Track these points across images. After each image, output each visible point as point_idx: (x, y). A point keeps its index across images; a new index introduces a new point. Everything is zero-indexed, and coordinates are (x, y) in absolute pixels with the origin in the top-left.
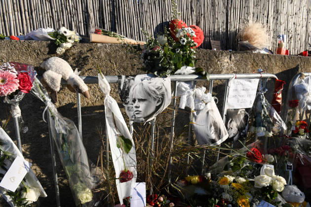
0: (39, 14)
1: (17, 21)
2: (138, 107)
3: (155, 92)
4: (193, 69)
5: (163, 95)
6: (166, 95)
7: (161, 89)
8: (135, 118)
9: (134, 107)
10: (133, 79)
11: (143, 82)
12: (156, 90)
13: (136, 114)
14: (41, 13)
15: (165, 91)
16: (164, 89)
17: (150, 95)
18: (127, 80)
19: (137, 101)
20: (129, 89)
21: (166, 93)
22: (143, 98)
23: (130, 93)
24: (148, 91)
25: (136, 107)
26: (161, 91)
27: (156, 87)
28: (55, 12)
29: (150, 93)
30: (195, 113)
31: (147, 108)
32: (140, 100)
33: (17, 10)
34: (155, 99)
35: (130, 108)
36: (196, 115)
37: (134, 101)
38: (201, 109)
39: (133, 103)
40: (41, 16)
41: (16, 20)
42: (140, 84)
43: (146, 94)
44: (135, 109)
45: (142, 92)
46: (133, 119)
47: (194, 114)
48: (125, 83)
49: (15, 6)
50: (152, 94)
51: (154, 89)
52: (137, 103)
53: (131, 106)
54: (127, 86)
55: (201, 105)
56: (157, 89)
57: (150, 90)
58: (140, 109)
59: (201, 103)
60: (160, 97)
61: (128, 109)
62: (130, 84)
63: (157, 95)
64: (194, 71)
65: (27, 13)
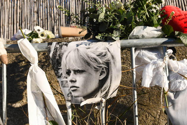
0: (28, 24)
1: (10, 31)
2: (75, 81)
3: (95, 60)
4: (157, 31)
5: (108, 64)
6: (112, 63)
7: (105, 55)
8: (72, 96)
9: (68, 82)
10: (66, 45)
11: (79, 47)
12: (97, 58)
13: (73, 91)
14: (29, 23)
15: (111, 59)
16: (109, 56)
17: (89, 64)
18: (58, 46)
19: (72, 72)
20: (60, 57)
21: (112, 61)
22: (80, 69)
23: (62, 63)
24: (86, 58)
25: (72, 81)
26: (106, 59)
27: (98, 53)
28: (41, 20)
29: (89, 61)
30: (172, 95)
31: (86, 83)
32: (76, 72)
33: (11, 23)
34: (96, 70)
35: (64, 82)
36: (173, 98)
37: (68, 73)
38: (181, 89)
39: (67, 75)
40: (29, 25)
41: (8, 31)
42: (75, 50)
43: (83, 62)
44: (71, 84)
45: (78, 61)
46: (70, 98)
47: (169, 98)
48: (56, 49)
49: (10, 20)
50: (92, 63)
51: (94, 56)
52: (72, 76)
53: (65, 79)
54: (58, 53)
55: (180, 82)
56: (98, 56)
57: (89, 57)
58: (77, 84)
59: (180, 80)
60: (103, 66)
61: (62, 85)
62: (62, 51)
63: (100, 63)
64: (160, 33)
65: (18, 24)
